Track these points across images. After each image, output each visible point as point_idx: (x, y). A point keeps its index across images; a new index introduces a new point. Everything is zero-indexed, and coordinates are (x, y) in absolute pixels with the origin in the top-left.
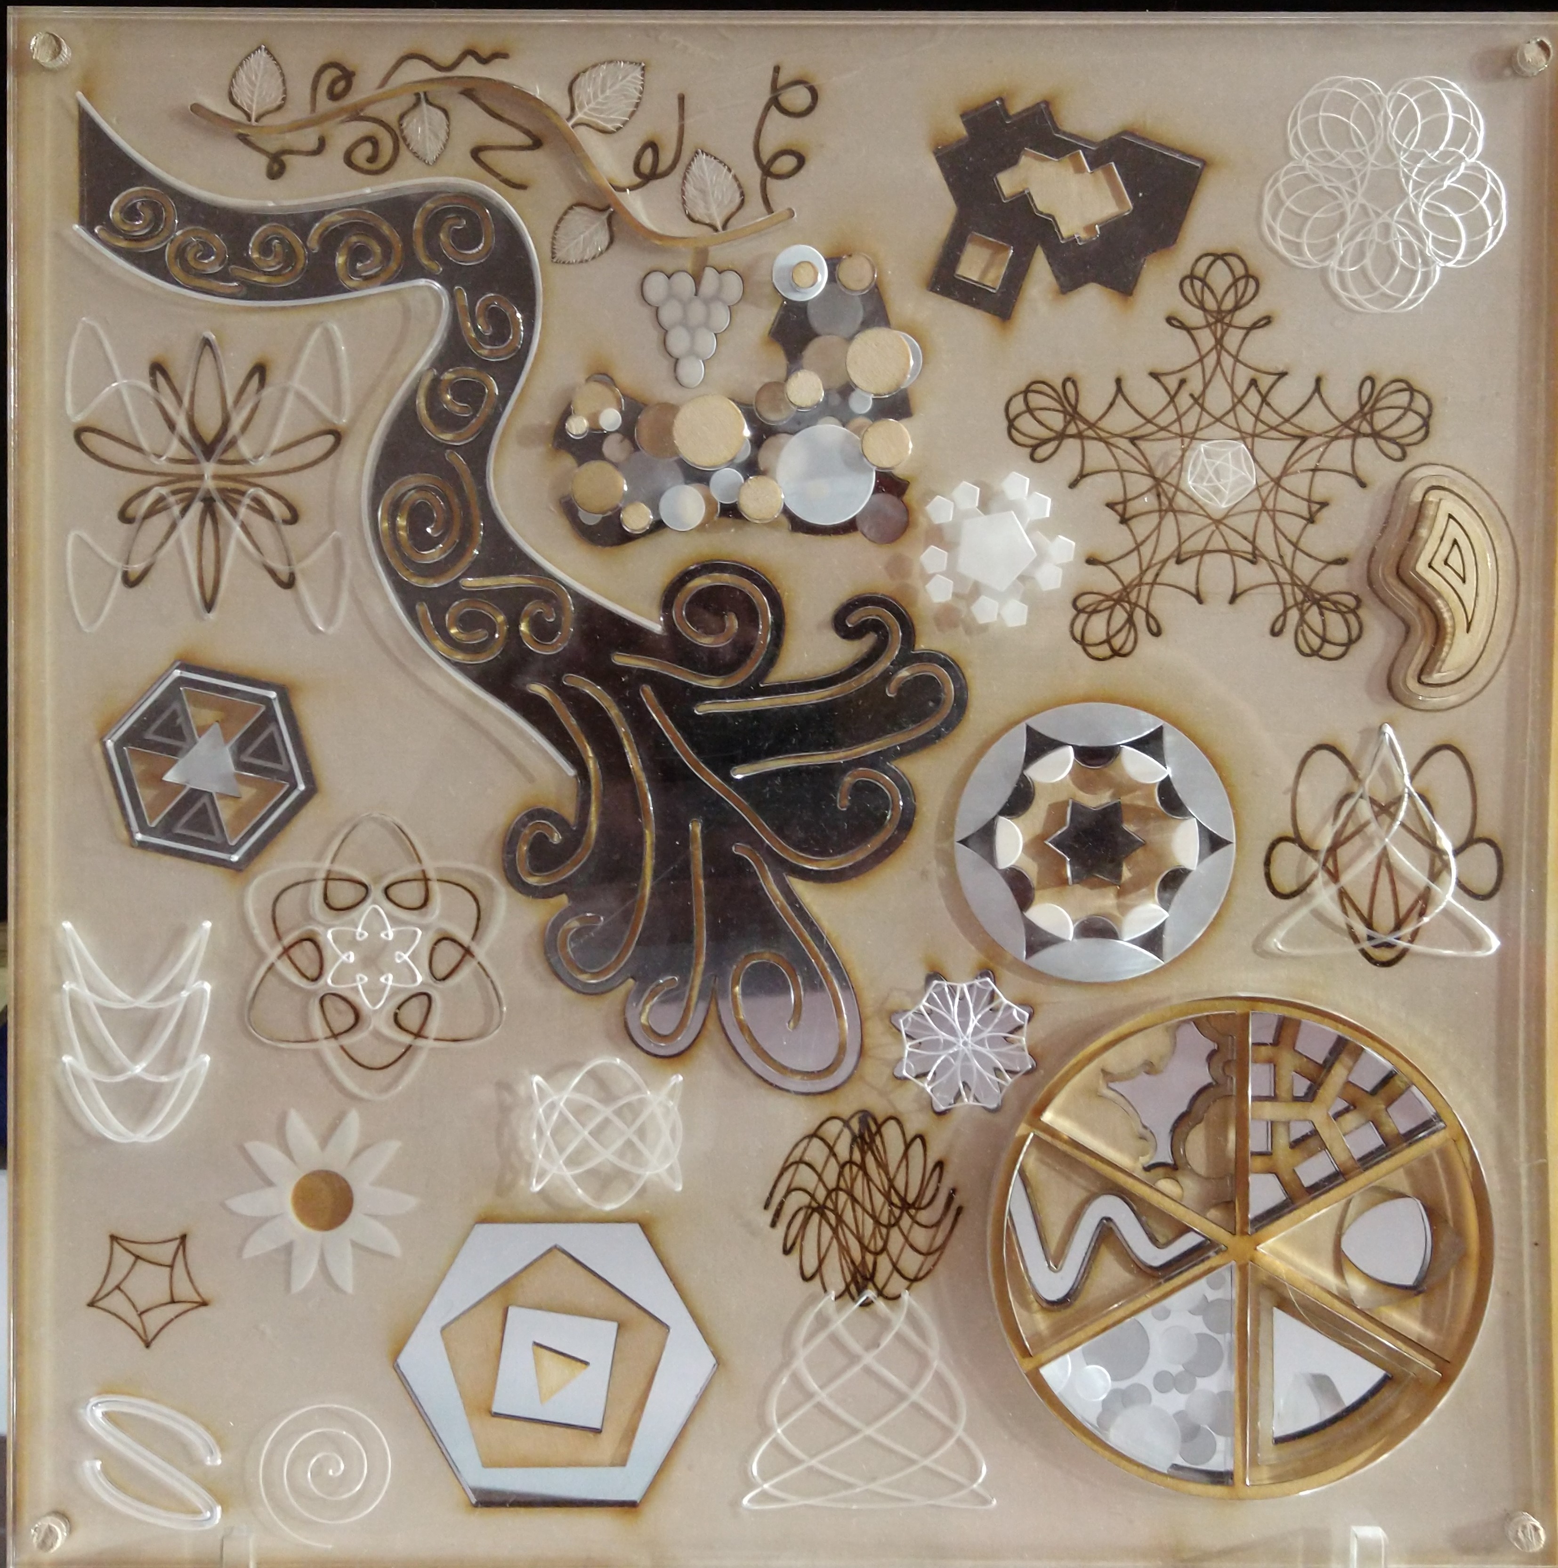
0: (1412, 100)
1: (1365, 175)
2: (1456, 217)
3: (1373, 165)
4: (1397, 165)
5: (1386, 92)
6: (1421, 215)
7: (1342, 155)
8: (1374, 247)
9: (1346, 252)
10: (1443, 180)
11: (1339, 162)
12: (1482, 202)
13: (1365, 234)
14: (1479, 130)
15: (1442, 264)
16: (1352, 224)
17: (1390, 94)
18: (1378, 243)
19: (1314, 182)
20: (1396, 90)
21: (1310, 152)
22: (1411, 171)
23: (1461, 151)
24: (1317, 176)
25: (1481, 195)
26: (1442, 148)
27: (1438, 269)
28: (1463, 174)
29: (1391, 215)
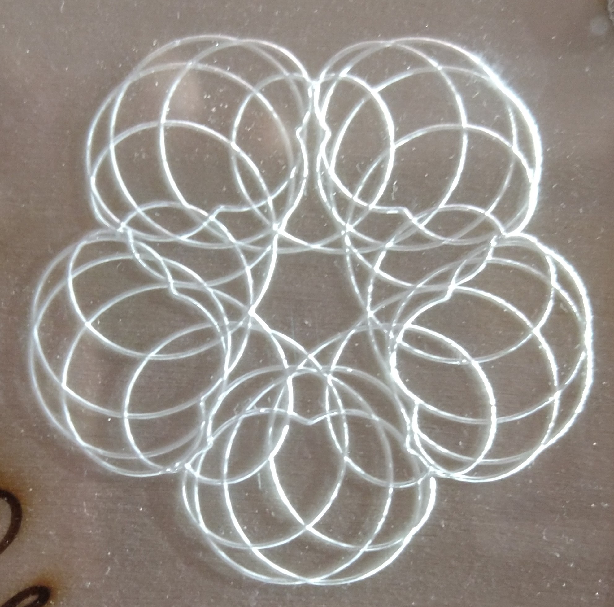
0: (375, 92)
1: (265, 262)
2: (476, 364)
3: (283, 243)
4: (339, 244)
5: (314, 74)
6: (393, 359)
7: (212, 218)
8: (286, 430)
9: (221, 443)
10: (445, 278)
11: (204, 236)
12: (536, 331)
13: (265, 402)
14: (532, 163)
15: (442, 472)
16: (233, 377)
17: (323, 76)
18: (294, 424)
19: (147, 279)
20: (337, 68)
21: (139, 210)
22: (371, 257)
23: (488, 213)
24: (154, 265)
25: (534, 316)
26: (443, 205)
27: (433, 485)
28: (491, 266)
29: (324, 358)
